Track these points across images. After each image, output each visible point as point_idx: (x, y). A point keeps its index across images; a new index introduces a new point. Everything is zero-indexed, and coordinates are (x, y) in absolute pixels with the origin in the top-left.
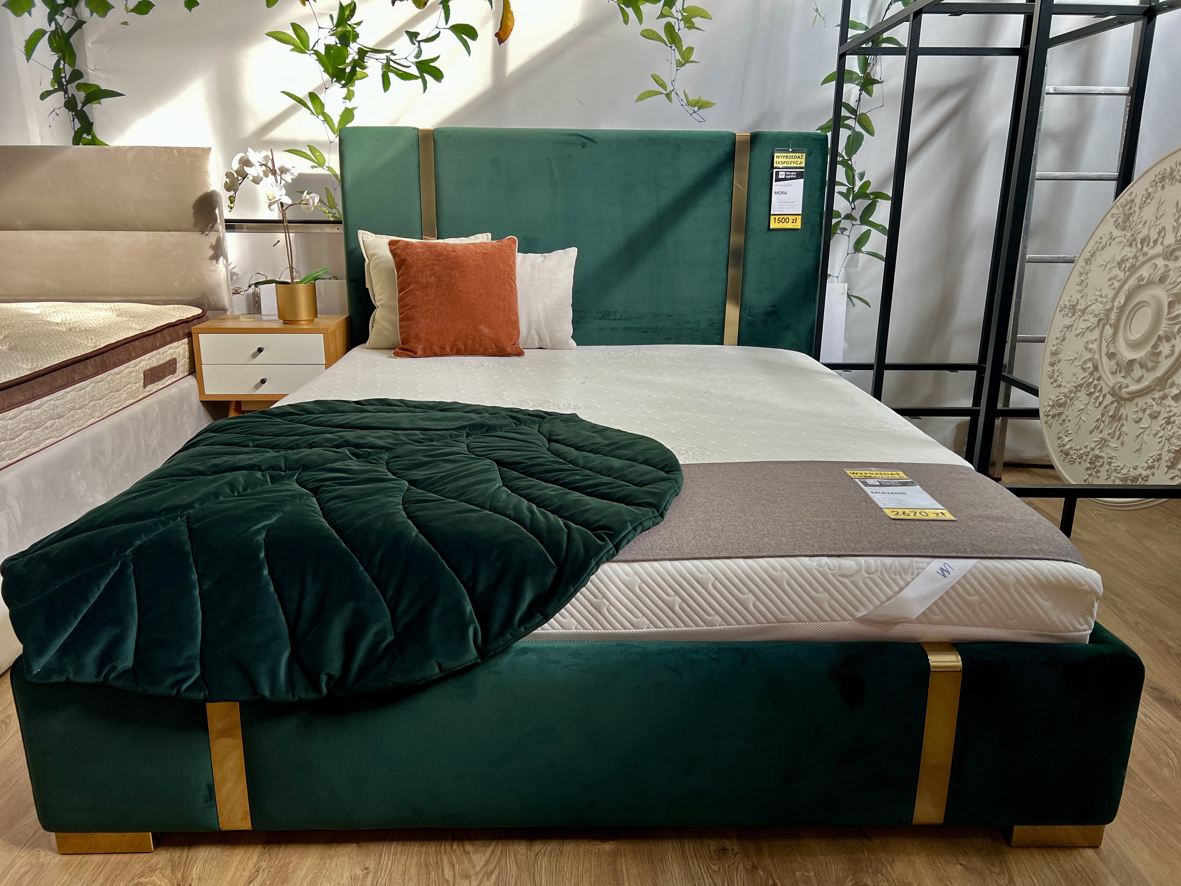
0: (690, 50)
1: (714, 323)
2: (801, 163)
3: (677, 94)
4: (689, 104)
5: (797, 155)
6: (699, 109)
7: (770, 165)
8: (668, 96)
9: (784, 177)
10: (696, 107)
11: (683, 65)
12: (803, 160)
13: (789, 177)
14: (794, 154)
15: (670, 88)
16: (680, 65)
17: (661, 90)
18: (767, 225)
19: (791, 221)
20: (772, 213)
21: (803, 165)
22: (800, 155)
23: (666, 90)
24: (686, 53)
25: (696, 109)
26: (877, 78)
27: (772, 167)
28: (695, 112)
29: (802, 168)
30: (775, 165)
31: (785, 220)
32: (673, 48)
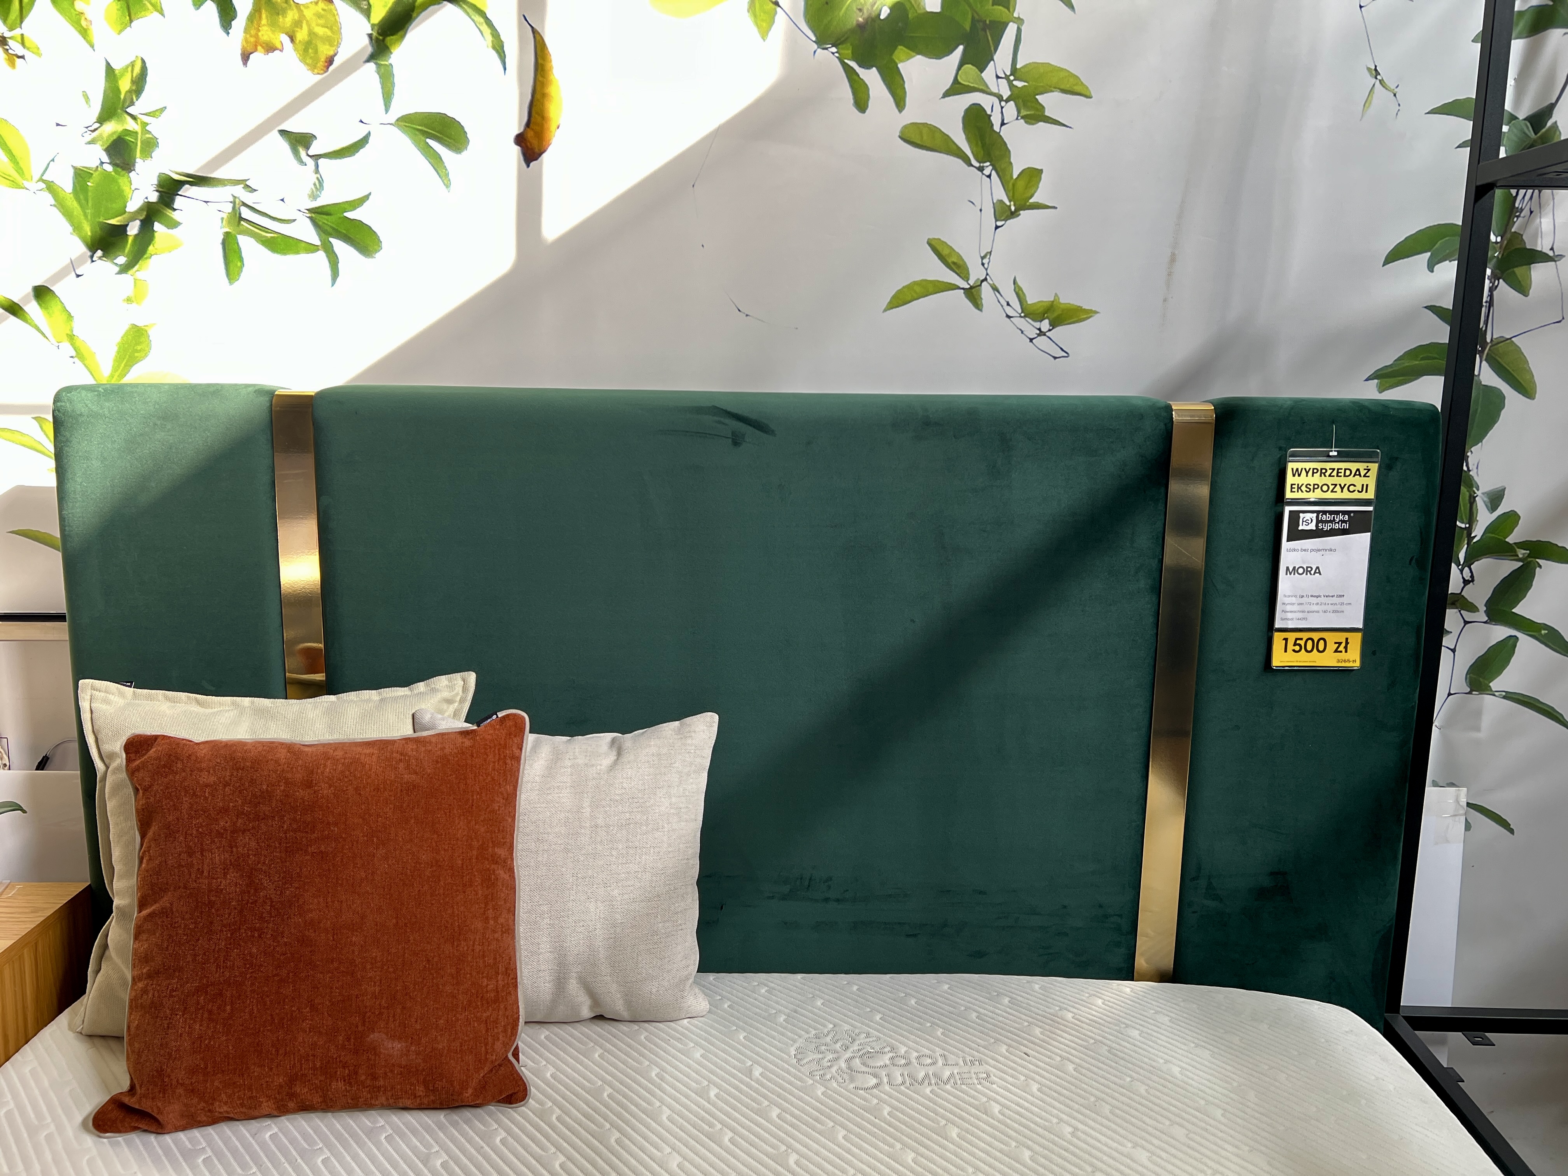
0: (1033, 175)
2: (1364, 490)
3: (995, 289)
4: (1028, 313)
5: (1353, 466)
6: (1053, 325)
7: (1272, 494)
8: (973, 294)
10: (1046, 322)
11: (1013, 215)
12: (1371, 482)
13: (1327, 527)
14: (1343, 465)
15: (976, 273)
16: (1004, 214)
17: (952, 278)
18: (1260, 658)
19: (1332, 647)
20: (1277, 625)
21: (1370, 496)
22: (1361, 466)
23: (966, 278)
24: (1021, 184)
25: (1045, 325)
27: (1280, 499)
28: (1041, 333)
29: (1367, 504)
30: (1290, 494)
31: (1316, 646)
32: (987, 171)
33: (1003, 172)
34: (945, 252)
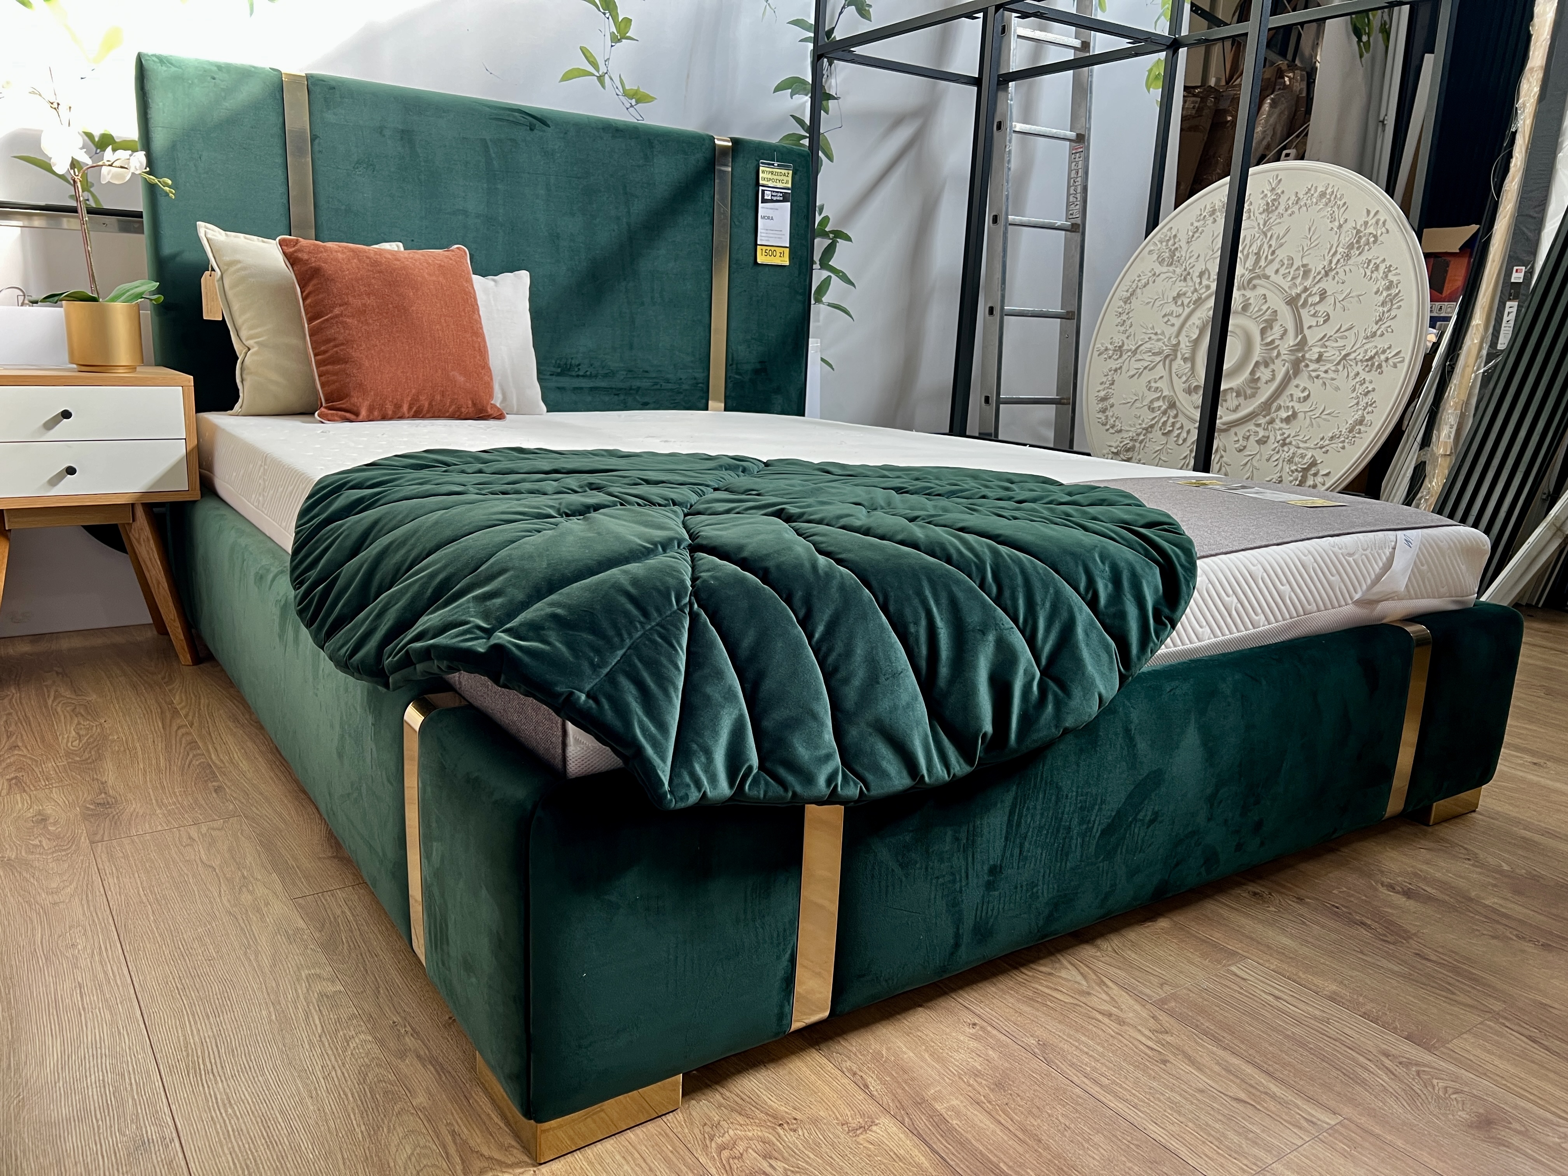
0: (628, 21)
1: (698, 384)
2: (787, 182)
3: (611, 79)
4: (626, 94)
5: (783, 171)
6: (637, 102)
7: (754, 182)
8: (601, 79)
9: (769, 198)
10: (634, 100)
11: (619, 41)
12: (790, 179)
13: (775, 198)
14: (779, 171)
15: (603, 69)
16: (615, 40)
17: (591, 69)
18: (752, 258)
19: (778, 254)
20: (759, 243)
21: (789, 185)
22: (786, 171)
23: (598, 72)
24: (622, 25)
25: (633, 102)
26: (833, 93)
27: (758, 184)
28: (632, 106)
29: (788, 189)
30: (761, 182)
31: (772, 253)
32: (607, 15)
33: (615, 17)
34: (588, 55)
